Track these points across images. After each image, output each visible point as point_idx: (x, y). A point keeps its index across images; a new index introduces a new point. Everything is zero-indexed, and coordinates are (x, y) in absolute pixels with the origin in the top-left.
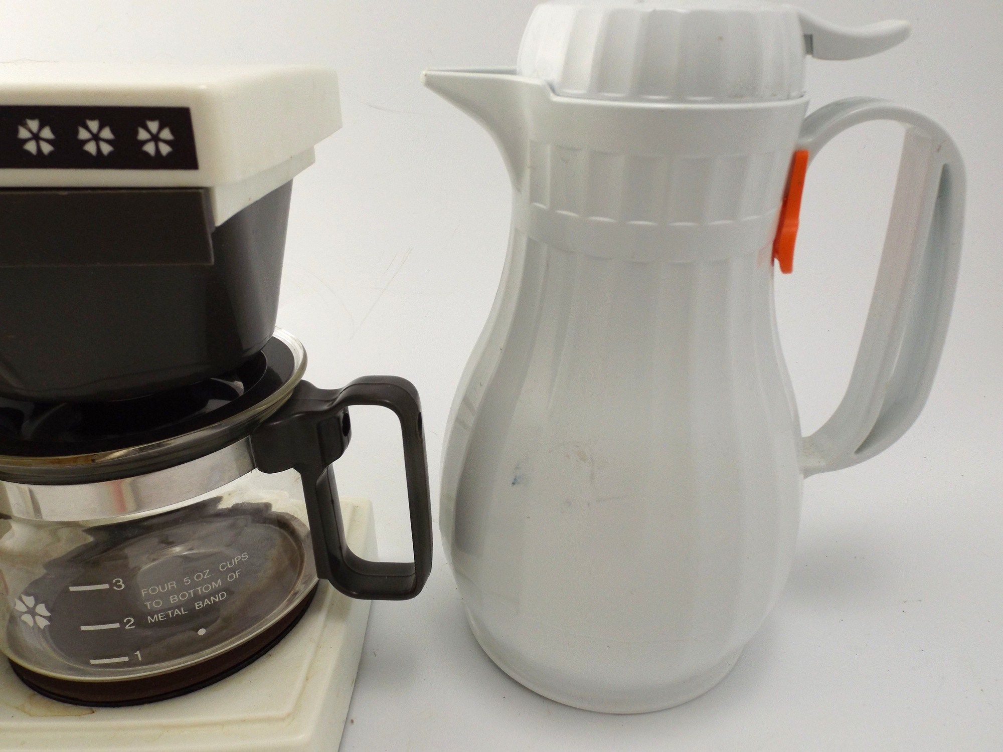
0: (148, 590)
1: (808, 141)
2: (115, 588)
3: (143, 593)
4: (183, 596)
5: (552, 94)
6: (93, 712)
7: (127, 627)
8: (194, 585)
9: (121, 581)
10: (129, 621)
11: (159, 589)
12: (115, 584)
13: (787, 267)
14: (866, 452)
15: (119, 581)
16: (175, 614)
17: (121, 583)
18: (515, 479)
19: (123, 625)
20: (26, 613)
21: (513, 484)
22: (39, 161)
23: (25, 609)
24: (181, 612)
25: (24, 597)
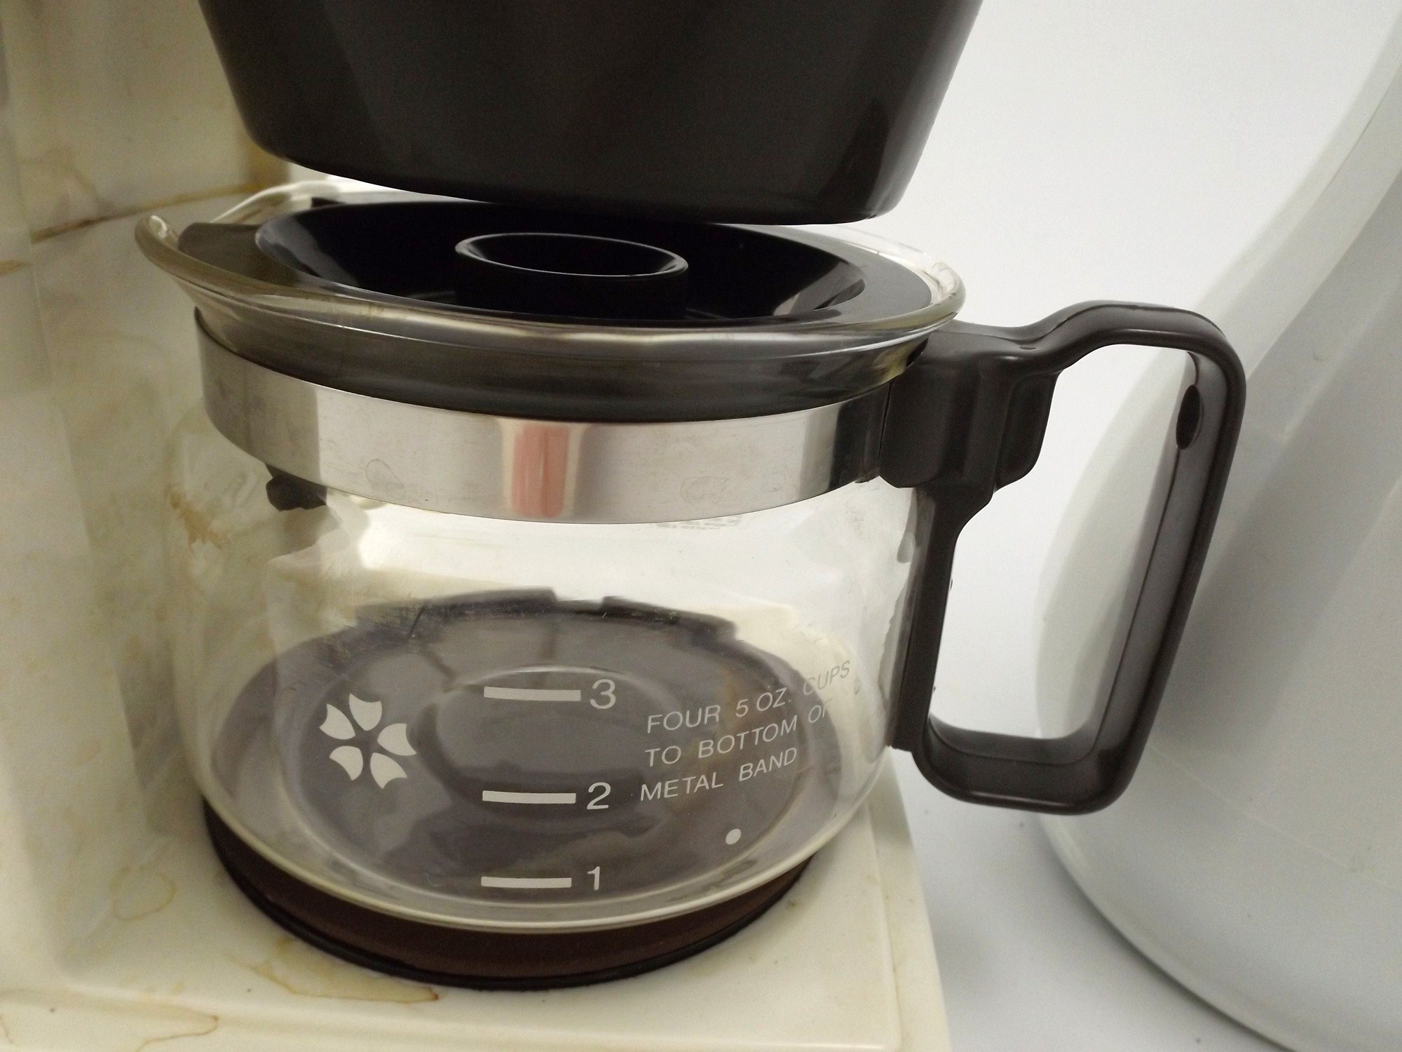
0: (661, 720)
2: (593, 702)
3: (650, 724)
4: (725, 745)
6: (436, 998)
7: (591, 806)
8: (752, 721)
9: (613, 687)
10: (600, 790)
11: (684, 719)
12: (597, 693)
15: (606, 686)
16: (699, 785)
17: (609, 693)
19: (584, 798)
20: (349, 742)
23: (349, 733)
24: (710, 785)
25: (354, 702)
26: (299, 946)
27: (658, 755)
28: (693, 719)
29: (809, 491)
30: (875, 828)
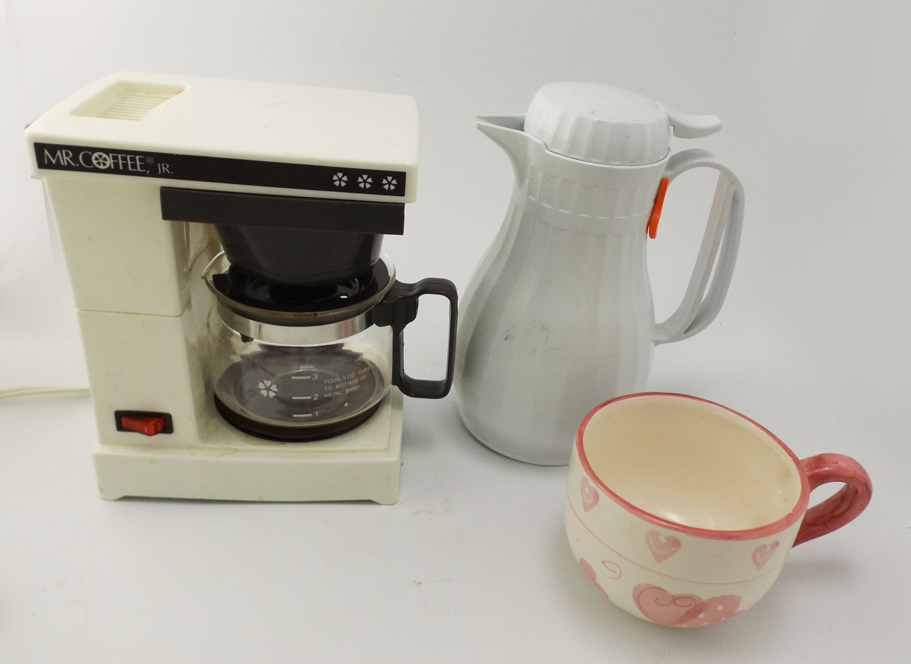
0: (327, 381)
1: (668, 174)
2: (313, 379)
3: (325, 382)
4: (342, 385)
5: (546, 150)
8: (347, 380)
9: (317, 375)
10: (316, 396)
11: (332, 381)
12: (313, 377)
13: (653, 235)
14: (688, 334)
16: (336, 393)
18: (506, 337)
19: (313, 398)
20: (264, 389)
21: (505, 339)
22: (340, 189)
23: (264, 387)
24: (339, 394)
25: (265, 381)
26: (251, 437)
27: (327, 388)
28: (334, 380)
29: (361, 330)
30: (393, 407)
